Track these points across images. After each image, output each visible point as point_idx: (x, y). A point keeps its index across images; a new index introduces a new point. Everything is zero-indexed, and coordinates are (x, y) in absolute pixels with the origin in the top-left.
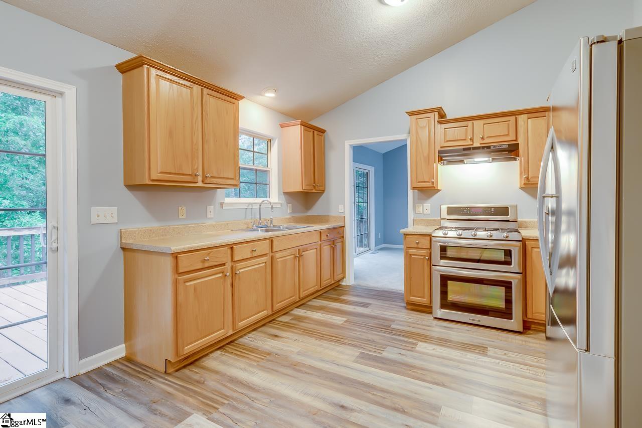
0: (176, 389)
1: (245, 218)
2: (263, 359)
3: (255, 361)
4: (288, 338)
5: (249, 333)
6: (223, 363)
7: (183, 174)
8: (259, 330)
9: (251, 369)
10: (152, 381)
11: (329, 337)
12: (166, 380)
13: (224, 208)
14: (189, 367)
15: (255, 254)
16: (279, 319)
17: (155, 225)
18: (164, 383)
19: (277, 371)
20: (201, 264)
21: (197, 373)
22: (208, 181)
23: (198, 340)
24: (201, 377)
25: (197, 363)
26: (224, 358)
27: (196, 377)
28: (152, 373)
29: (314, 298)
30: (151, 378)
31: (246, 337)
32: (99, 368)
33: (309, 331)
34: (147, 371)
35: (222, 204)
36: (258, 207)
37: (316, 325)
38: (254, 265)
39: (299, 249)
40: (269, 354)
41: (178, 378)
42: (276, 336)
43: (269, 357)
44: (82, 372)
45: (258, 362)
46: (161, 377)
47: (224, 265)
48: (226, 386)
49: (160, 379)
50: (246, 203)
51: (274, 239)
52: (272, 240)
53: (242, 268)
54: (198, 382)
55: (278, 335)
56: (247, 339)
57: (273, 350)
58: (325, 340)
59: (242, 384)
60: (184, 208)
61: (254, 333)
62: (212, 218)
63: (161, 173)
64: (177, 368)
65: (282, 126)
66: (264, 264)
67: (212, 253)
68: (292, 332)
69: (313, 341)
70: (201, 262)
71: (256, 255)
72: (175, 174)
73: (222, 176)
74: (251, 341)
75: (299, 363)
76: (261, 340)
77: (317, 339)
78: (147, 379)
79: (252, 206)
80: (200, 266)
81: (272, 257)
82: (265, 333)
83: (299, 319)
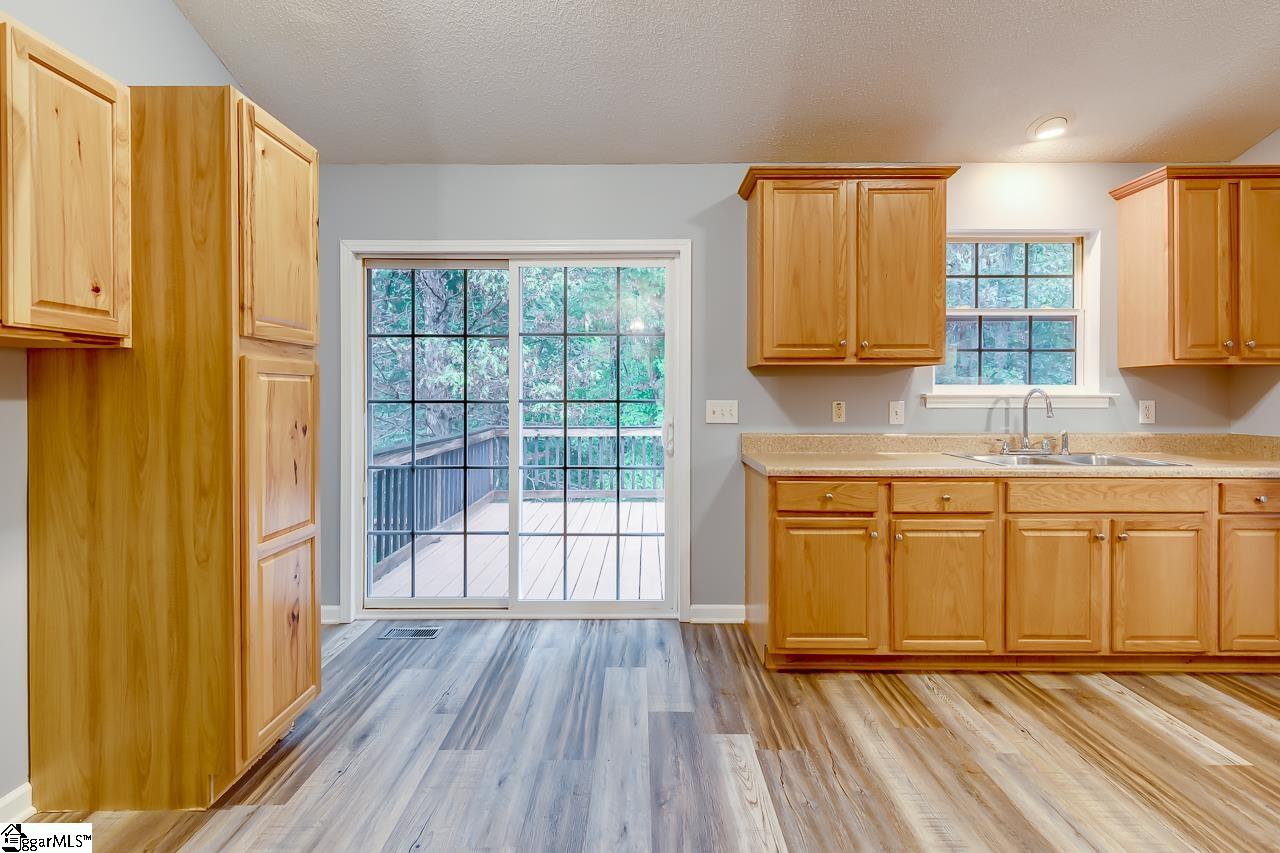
0: (758, 694)
1: (988, 428)
2: (917, 725)
3: (900, 720)
4: (1011, 719)
5: (937, 672)
6: (849, 695)
7: (817, 346)
8: (964, 676)
9: (881, 729)
10: (743, 667)
11: (1127, 771)
12: (759, 676)
13: (928, 406)
14: (798, 675)
15: (949, 508)
16: (1032, 678)
17: (791, 431)
18: (752, 678)
19: (921, 758)
20: (819, 503)
21: (800, 688)
22: (867, 354)
23: (812, 635)
24: (800, 697)
25: (812, 675)
26: (856, 689)
27: (794, 692)
28: (751, 658)
29: (1193, 674)
30: (746, 664)
31: (925, 677)
32: (711, 625)
33: (1080, 730)
34: (749, 652)
35: (924, 399)
36: (1022, 406)
37: (1122, 731)
38: (947, 531)
39: (1112, 521)
40: (937, 724)
41: (773, 681)
42: (988, 703)
43: (931, 730)
44: (694, 620)
45: (905, 725)
46: (756, 669)
47: (870, 514)
48: (818, 728)
49: (753, 671)
50: (992, 397)
51: (1011, 483)
52: (1006, 484)
53: (915, 532)
54: (790, 700)
55: (995, 704)
56: (924, 681)
57: (955, 724)
58: (1108, 771)
59: (845, 740)
60: (843, 404)
61: (949, 677)
62: (901, 425)
63: (780, 346)
64: (783, 668)
65: (1118, 195)
66: (978, 535)
67: (840, 489)
68: (1037, 715)
69: (1071, 756)
70: (819, 500)
71: (951, 510)
72: (803, 346)
73: (899, 343)
74: (928, 687)
75: (984, 773)
76: (948, 695)
77: (1085, 756)
78: (741, 662)
79: (1008, 403)
80: (817, 506)
81: (1006, 524)
82: (970, 687)
83: (1086, 698)
